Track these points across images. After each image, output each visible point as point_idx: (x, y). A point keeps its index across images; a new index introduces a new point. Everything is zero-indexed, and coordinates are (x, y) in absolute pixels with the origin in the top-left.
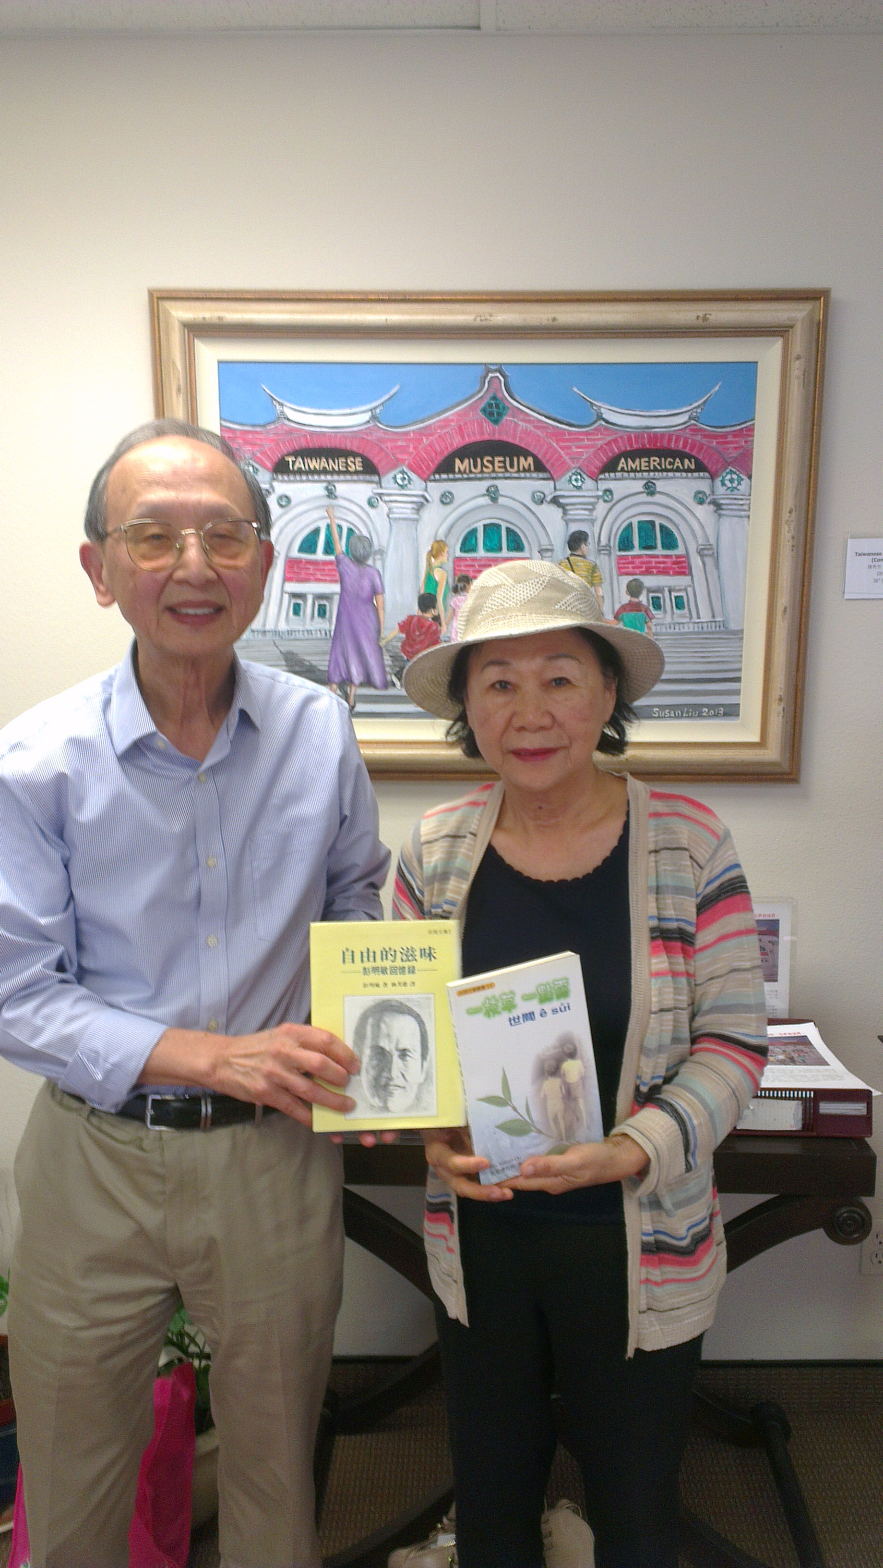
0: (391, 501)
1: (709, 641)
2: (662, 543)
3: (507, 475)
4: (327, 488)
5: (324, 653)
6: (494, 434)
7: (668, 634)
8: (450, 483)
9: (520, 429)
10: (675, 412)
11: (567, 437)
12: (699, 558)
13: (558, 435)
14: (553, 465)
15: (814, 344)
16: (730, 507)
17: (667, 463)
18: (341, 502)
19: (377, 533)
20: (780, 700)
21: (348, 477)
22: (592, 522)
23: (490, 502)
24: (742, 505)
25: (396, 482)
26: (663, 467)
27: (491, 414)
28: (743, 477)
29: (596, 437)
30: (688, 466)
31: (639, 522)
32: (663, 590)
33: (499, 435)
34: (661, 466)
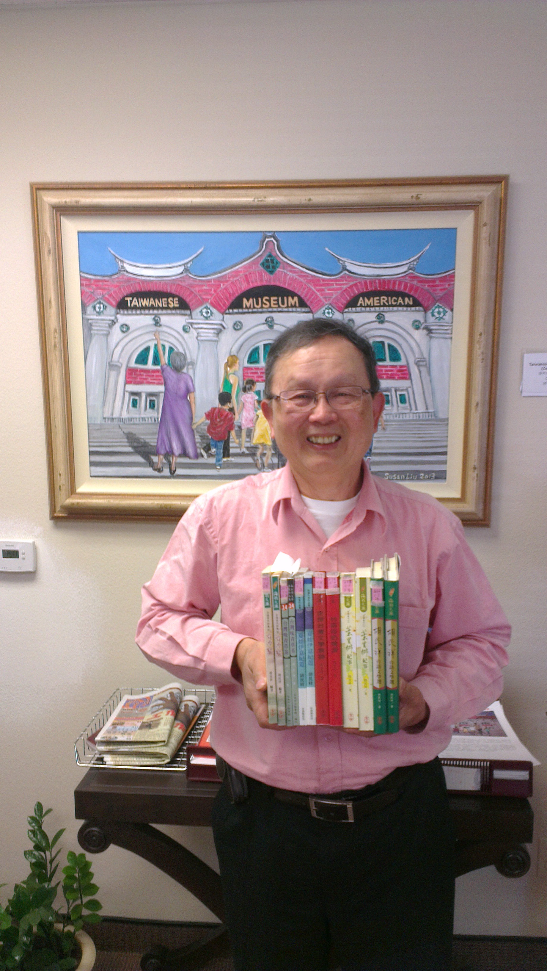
0: (199, 328)
1: (424, 426)
2: (390, 357)
3: (280, 309)
4: (154, 319)
5: (153, 434)
6: (270, 281)
7: (395, 421)
8: (240, 316)
9: (288, 277)
10: (398, 264)
11: (322, 282)
12: (416, 367)
13: (316, 282)
14: (312, 302)
15: (498, 215)
16: (438, 331)
17: (393, 300)
18: (164, 329)
19: (189, 350)
20: (475, 468)
21: (169, 311)
23: (267, 328)
24: (447, 330)
25: (202, 315)
26: (390, 303)
27: (268, 267)
28: (447, 310)
29: (342, 283)
30: (408, 303)
32: (391, 390)
33: (274, 281)
34: (388, 303)
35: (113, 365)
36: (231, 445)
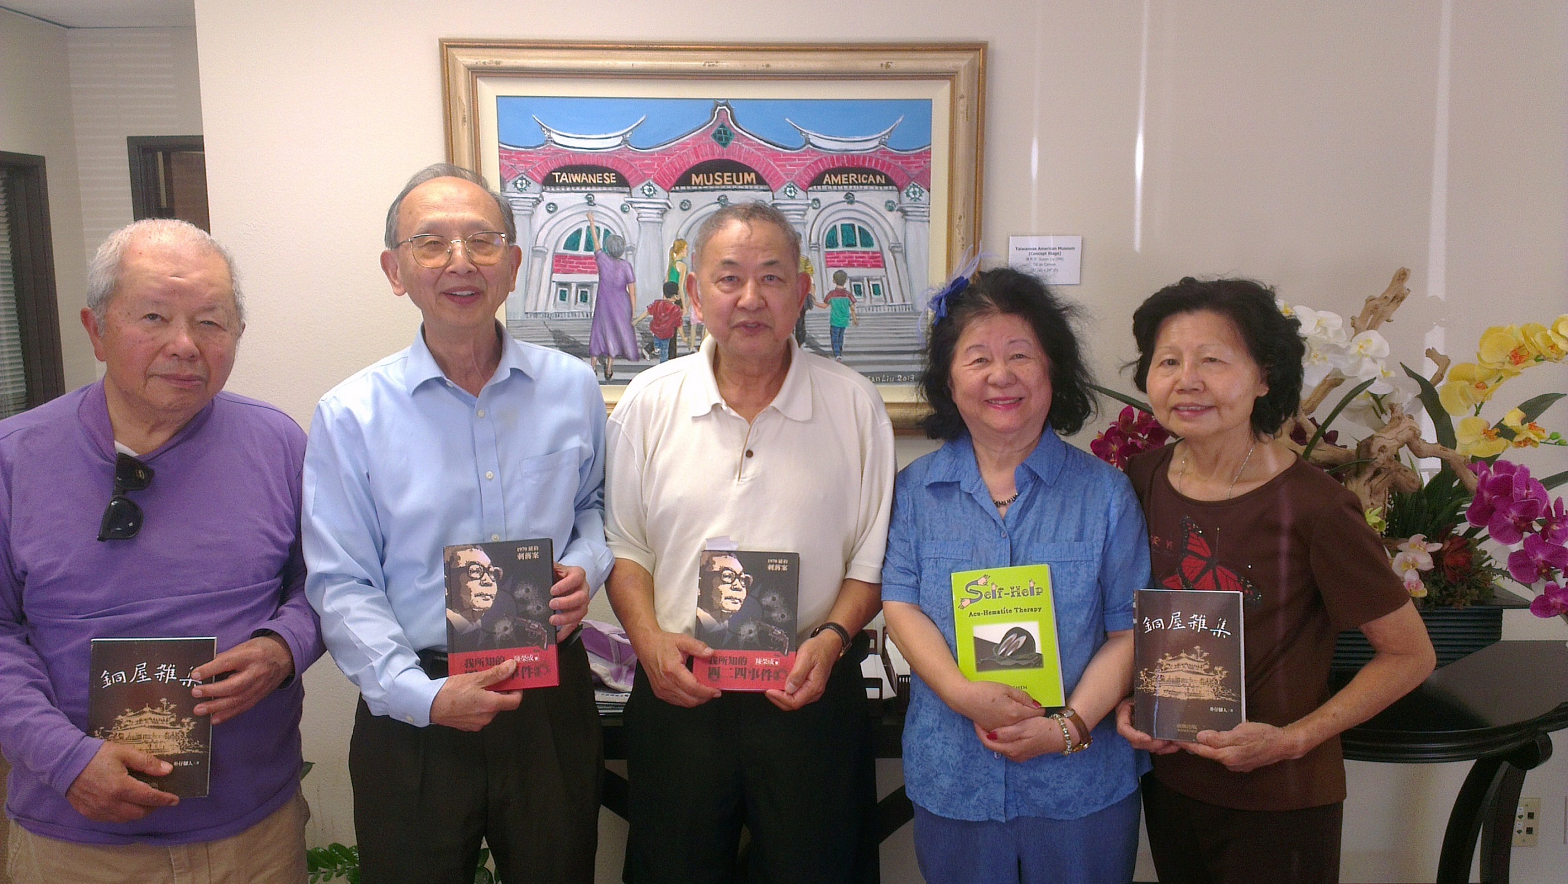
0: (640, 208)
1: (903, 320)
2: (861, 241)
3: (734, 187)
4: (587, 197)
5: (586, 331)
6: (723, 154)
7: (868, 315)
8: (688, 193)
10: (870, 138)
11: (782, 157)
12: (891, 254)
13: (775, 156)
14: (771, 179)
15: (976, 86)
16: (914, 213)
17: (863, 178)
19: (629, 234)
21: (605, 189)
22: (805, 224)
24: (923, 212)
26: (860, 181)
27: (720, 139)
28: (923, 189)
29: (805, 157)
30: (880, 181)
31: (842, 225)
32: (863, 279)
33: (727, 155)
34: (858, 181)
35: (537, 251)
36: (678, 344)
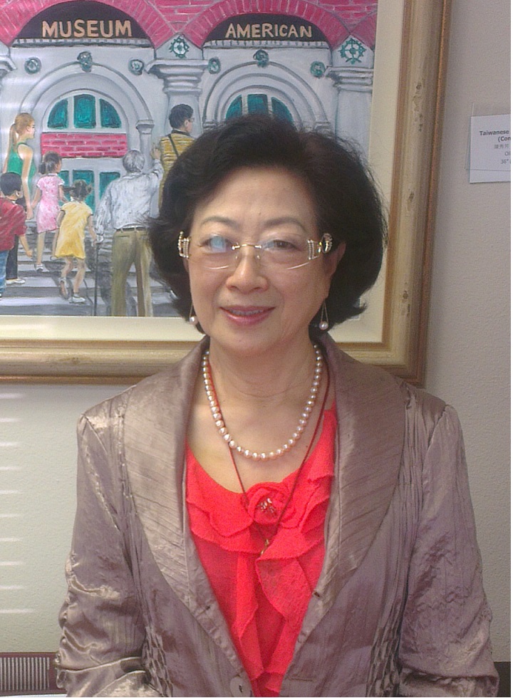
3: (101, 40)
8: (37, 49)
14: (152, 31)
16: (350, 81)
17: (281, 30)
22: (198, 95)
23: (81, 71)
24: (363, 78)
26: (277, 35)
28: (365, 47)
29: (201, 0)
30: (304, 34)
31: (249, 96)
34: (274, 33)
36: (20, 258)
